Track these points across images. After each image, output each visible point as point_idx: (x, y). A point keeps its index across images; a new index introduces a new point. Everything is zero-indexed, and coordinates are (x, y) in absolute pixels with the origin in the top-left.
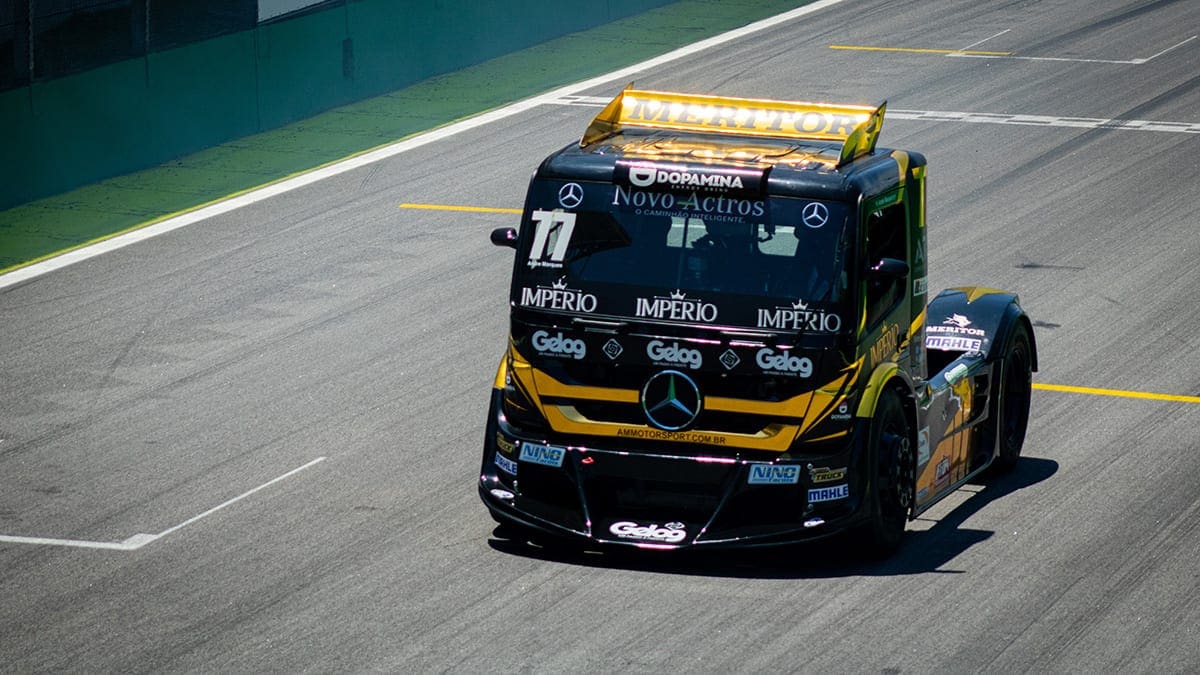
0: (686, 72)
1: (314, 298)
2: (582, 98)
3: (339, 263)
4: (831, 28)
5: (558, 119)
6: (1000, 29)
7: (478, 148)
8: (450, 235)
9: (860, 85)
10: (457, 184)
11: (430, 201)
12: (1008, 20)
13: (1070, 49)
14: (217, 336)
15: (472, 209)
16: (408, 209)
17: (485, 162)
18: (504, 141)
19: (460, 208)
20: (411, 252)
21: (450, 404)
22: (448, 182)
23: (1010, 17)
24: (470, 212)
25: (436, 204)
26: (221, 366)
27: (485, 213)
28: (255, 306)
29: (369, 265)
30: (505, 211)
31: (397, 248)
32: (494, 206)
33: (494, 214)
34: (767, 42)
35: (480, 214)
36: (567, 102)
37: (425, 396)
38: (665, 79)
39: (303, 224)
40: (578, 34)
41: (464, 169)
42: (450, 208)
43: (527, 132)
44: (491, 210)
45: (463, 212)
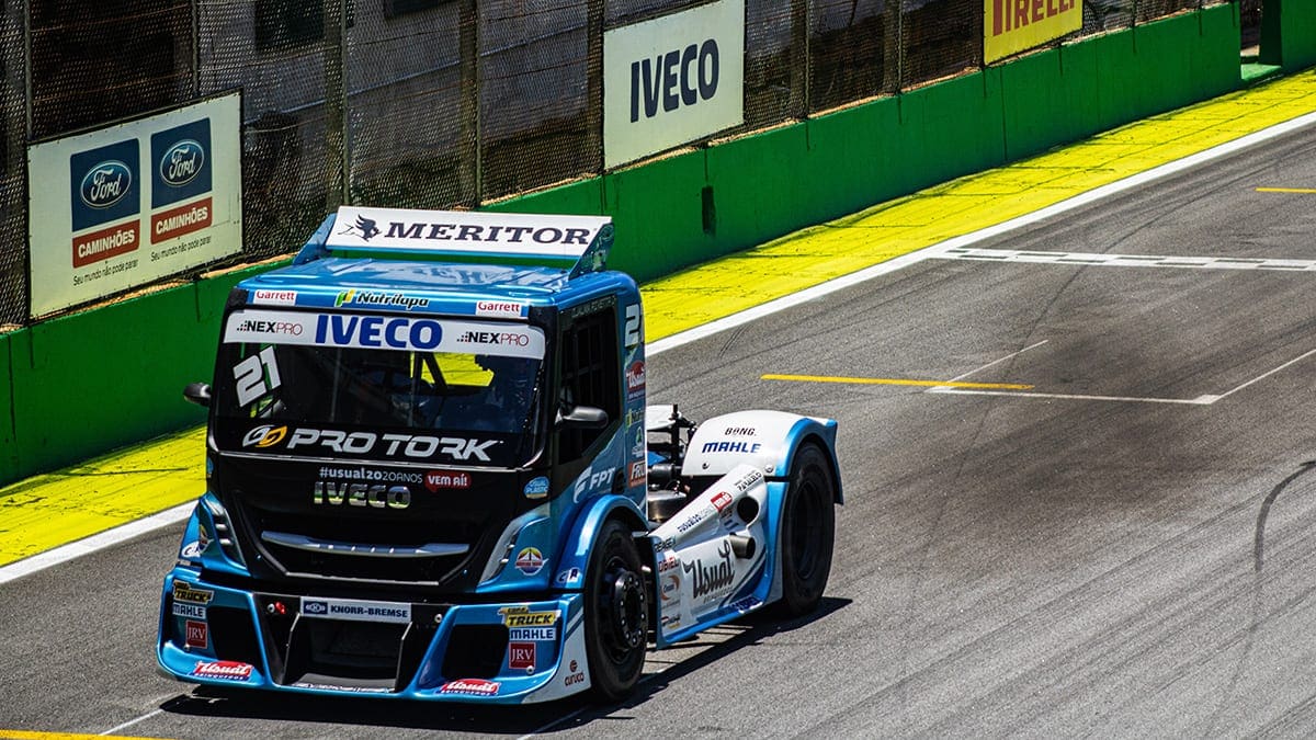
2: (972, 251)
4: (1260, 167)
5: (946, 275)
7: (853, 309)
9: (1290, 233)
10: (828, 351)
11: (796, 371)
15: (844, 380)
16: (771, 380)
17: (860, 325)
18: (882, 301)
19: (830, 379)
22: (818, 349)
25: (803, 374)
27: (858, 384)
30: (880, 381)
32: (870, 376)
33: (869, 385)
34: (1185, 185)
35: (852, 385)
36: (956, 256)
41: (836, 334)
42: (820, 379)
43: (909, 290)
44: (865, 381)
45: (835, 383)
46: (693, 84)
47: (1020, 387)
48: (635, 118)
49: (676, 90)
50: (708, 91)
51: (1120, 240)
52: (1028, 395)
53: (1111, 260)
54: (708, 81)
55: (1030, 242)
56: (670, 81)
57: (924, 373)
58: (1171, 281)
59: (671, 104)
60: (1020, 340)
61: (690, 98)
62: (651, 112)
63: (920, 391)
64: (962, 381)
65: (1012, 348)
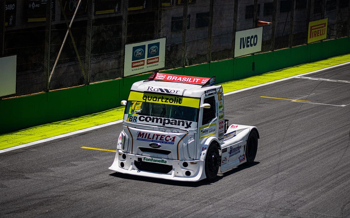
0: (325, 73)
1: (239, 114)
2: (302, 77)
3: (245, 107)
5: (297, 81)
8: (270, 103)
10: (273, 93)
11: (267, 96)
15: (276, 98)
16: (262, 97)
17: (280, 89)
20: (261, 106)
21: (265, 138)
22: (271, 92)
29: (252, 108)
30: (282, 99)
31: (258, 105)
35: (277, 99)
36: (299, 78)
39: (239, 99)
41: (275, 90)
42: (271, 98)
43: (290, 83)
44: (280, 99)
45: (274, 99)
46: (252, 43)
47: (309, 101)
48: (241, 48)
49: (248, 44)
50: (255, 44)
51: (330, 77)
52: (310, 103)
53: (328, 80)
54: (255, 43)
55: (313, 76)
56: (248, 42)
57: (291, 98)
58: (339, 85)
59: (248, 46)
60: (310, 93)
61: (252, 45)
62: (244, 47)
63: (290, 101)
64: (298, 100)
65: (308, 95)
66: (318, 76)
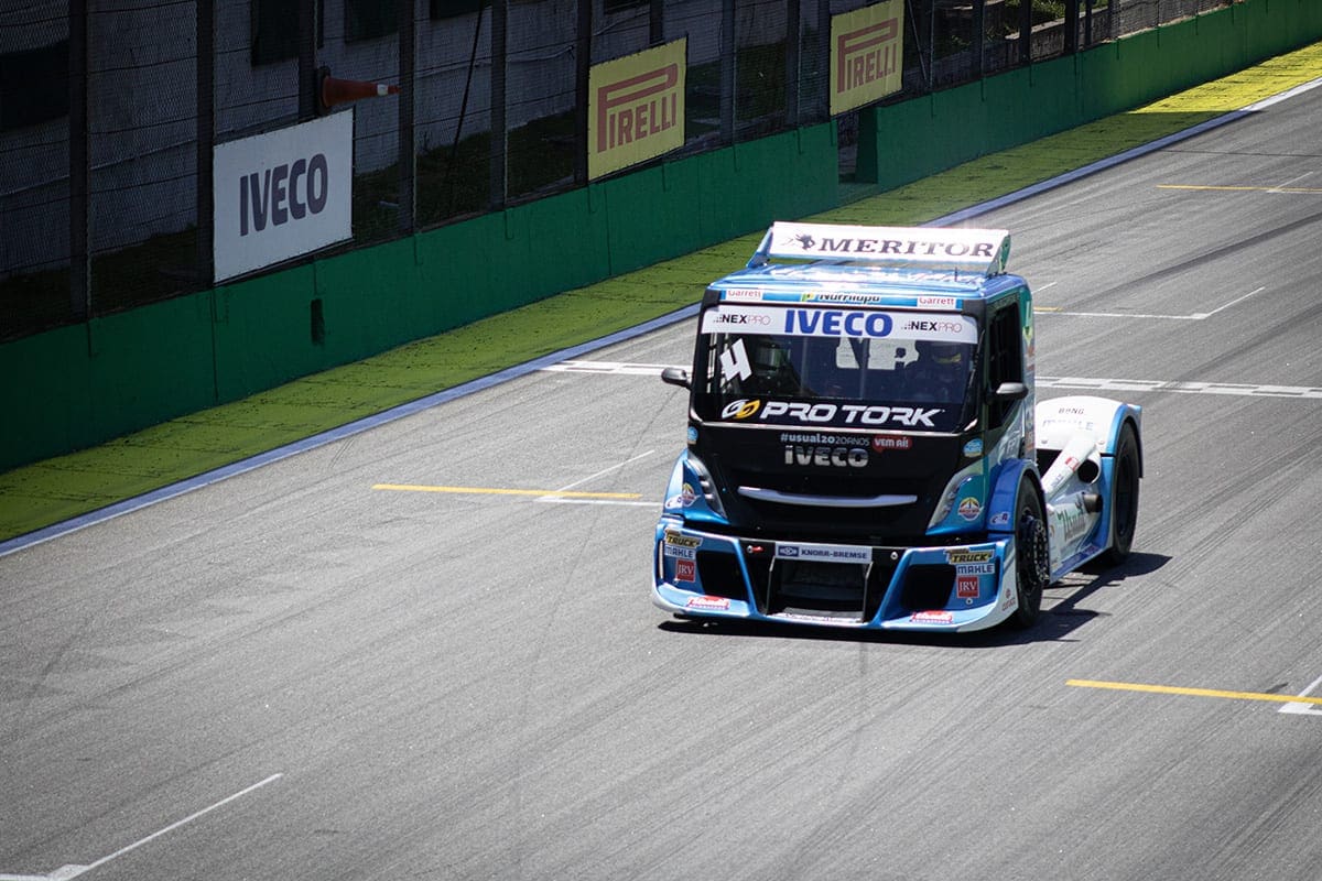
1: (274, 592)
3: (303, 552)
6: (1044, 282)
7: (462, 420)
8: (428, 519)
10: (438, 461)
11: (407, 482)
12: (1054, 272)
13: (1124, 303)
14: (163, 637)
15: (454, 489)
16: (381, 491)
17: (469, 436)
18: (490, 412)
19: (441, 489)
20: (384, 539)
22: (428, 460)
23: (1055, 269)
24: (451, 493)
25: (413, 484)
26: (165, 672)
27: (468, 494)
28: (208, 601)
29: (337, 555)
30: (490, 491)
31: (369, 535)
32: (479, 486)
33: (479, 494)
35: (462, 495)
37: (396, 701)
38: (672, 341)
39: (263, 508)
40: (575, 292)
41: (445, 445)
42: (430, 489)
43: (516, 402)
44: (475, 491)
45: (444, 494)
46: (302, 198)
47: (627, 496)
48: (244, 231)
49: (284, 204)
50: (317, 205)
52: (635, 503)
54: (317, 196)
56: (279, 195)
57: (533, 483)
59: (280, 218)
61: (298, 212)
62: (260, 226)
63: (529, 501)
64: (572, 491)
65: (619, 458)
66: (661, 350)
